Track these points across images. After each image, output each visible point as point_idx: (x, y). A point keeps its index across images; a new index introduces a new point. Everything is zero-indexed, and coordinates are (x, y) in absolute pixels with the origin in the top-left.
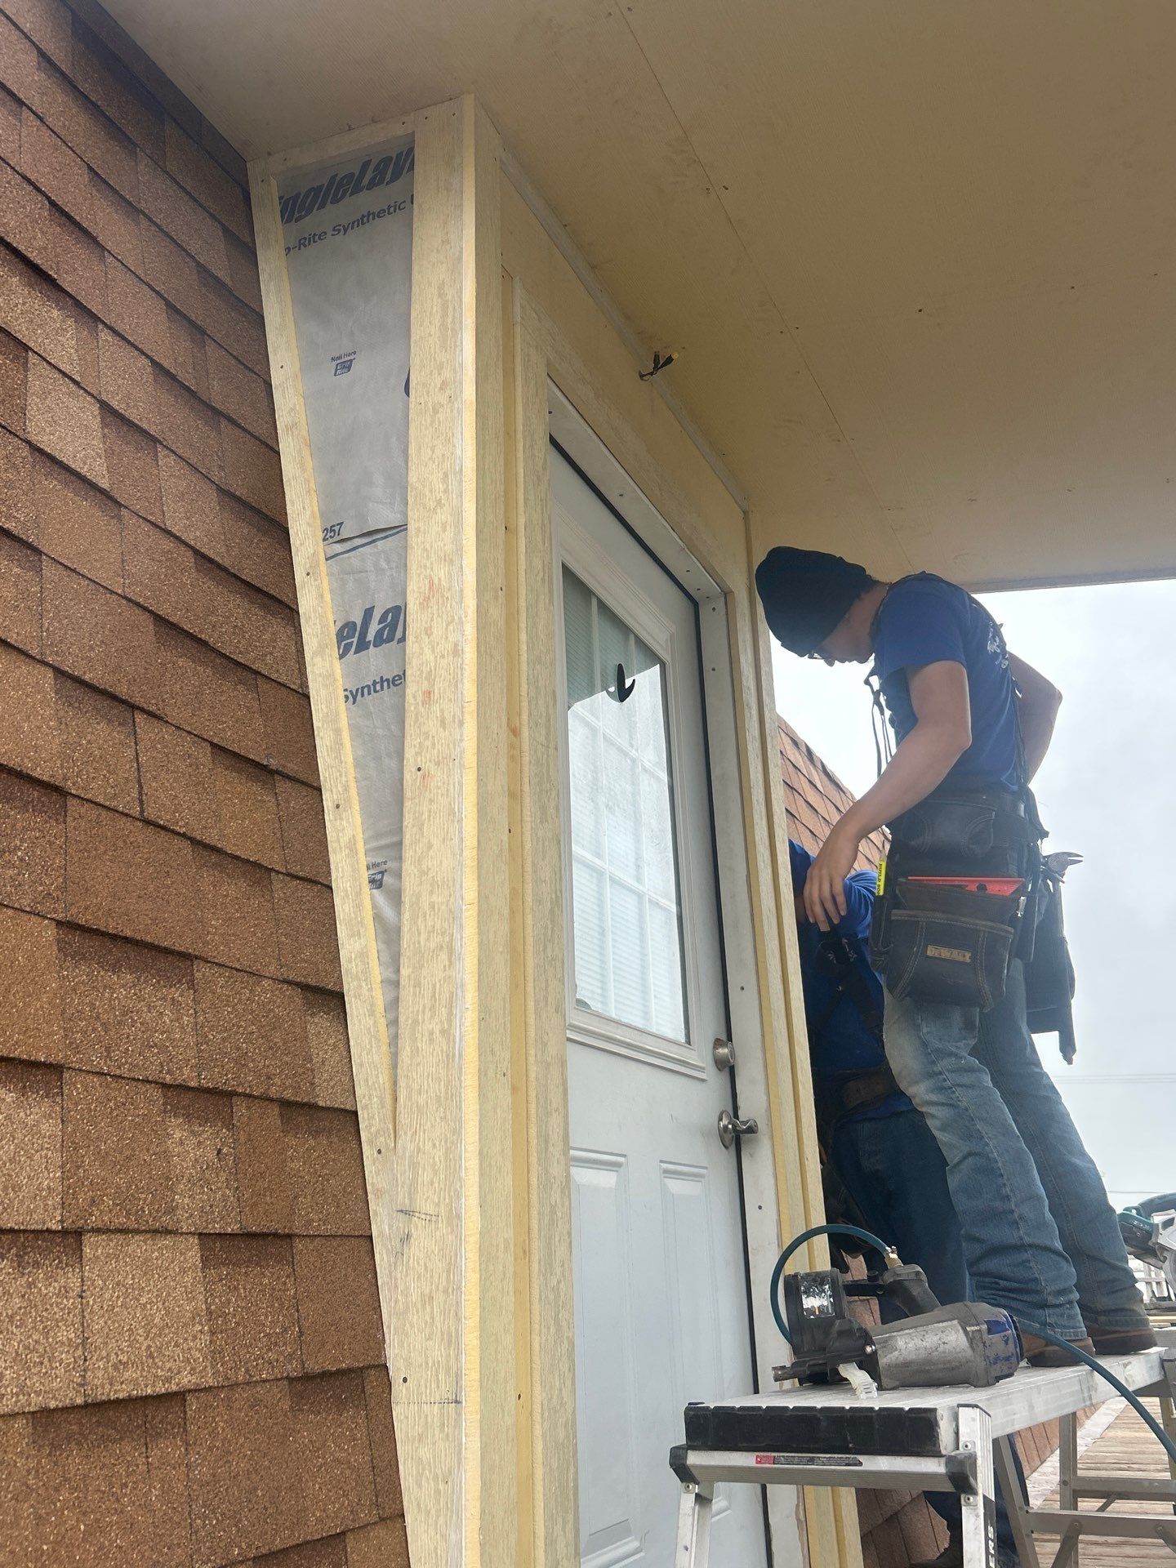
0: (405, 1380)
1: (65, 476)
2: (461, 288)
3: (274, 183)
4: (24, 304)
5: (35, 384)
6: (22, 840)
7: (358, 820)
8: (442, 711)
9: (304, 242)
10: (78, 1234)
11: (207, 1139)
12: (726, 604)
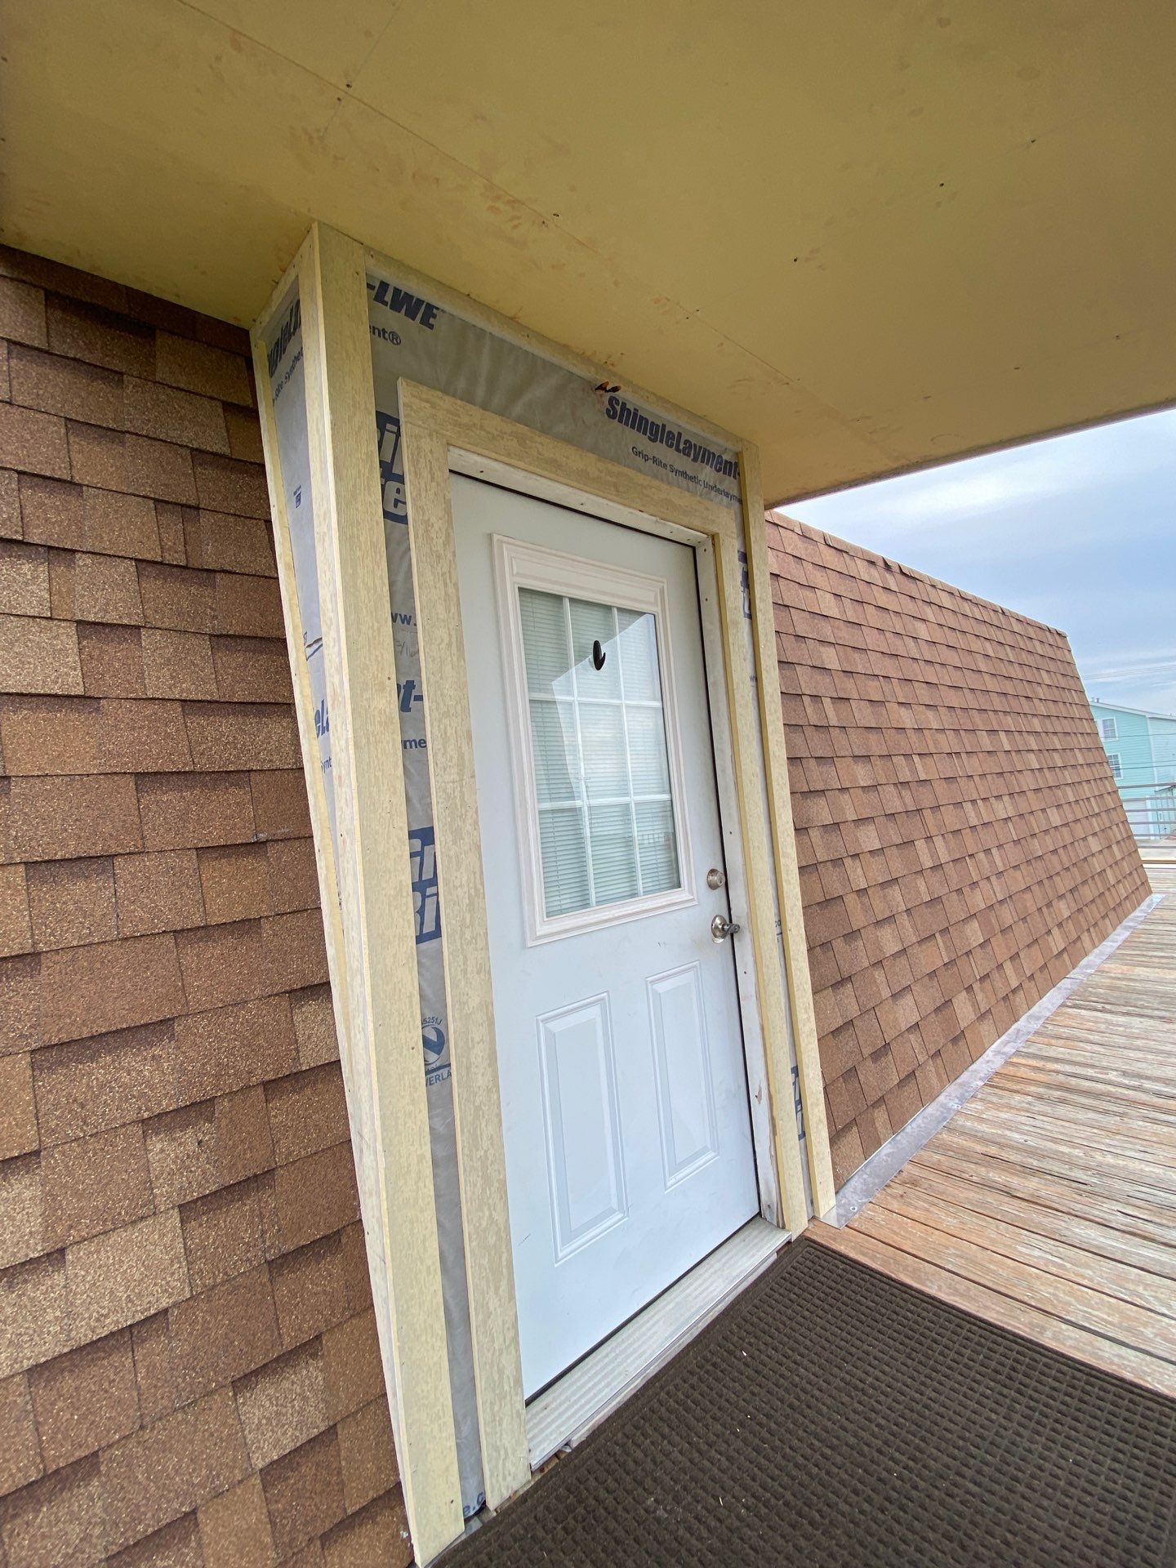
0: (368, 1233)
7: (331, 859)
8: (346, 793)
11: (189, 1138)
12: (713, 544)
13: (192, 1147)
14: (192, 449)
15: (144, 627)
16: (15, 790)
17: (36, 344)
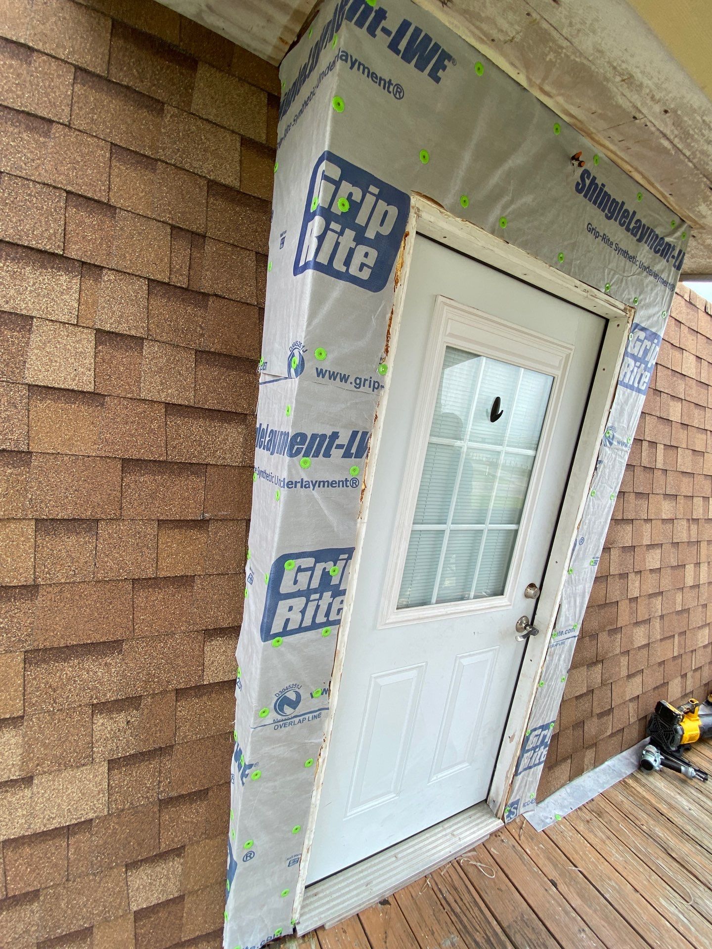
1: (58, 394)
5: (36, 341)
11: (121, 718)
16: (35, 463)
17: (98, 71)
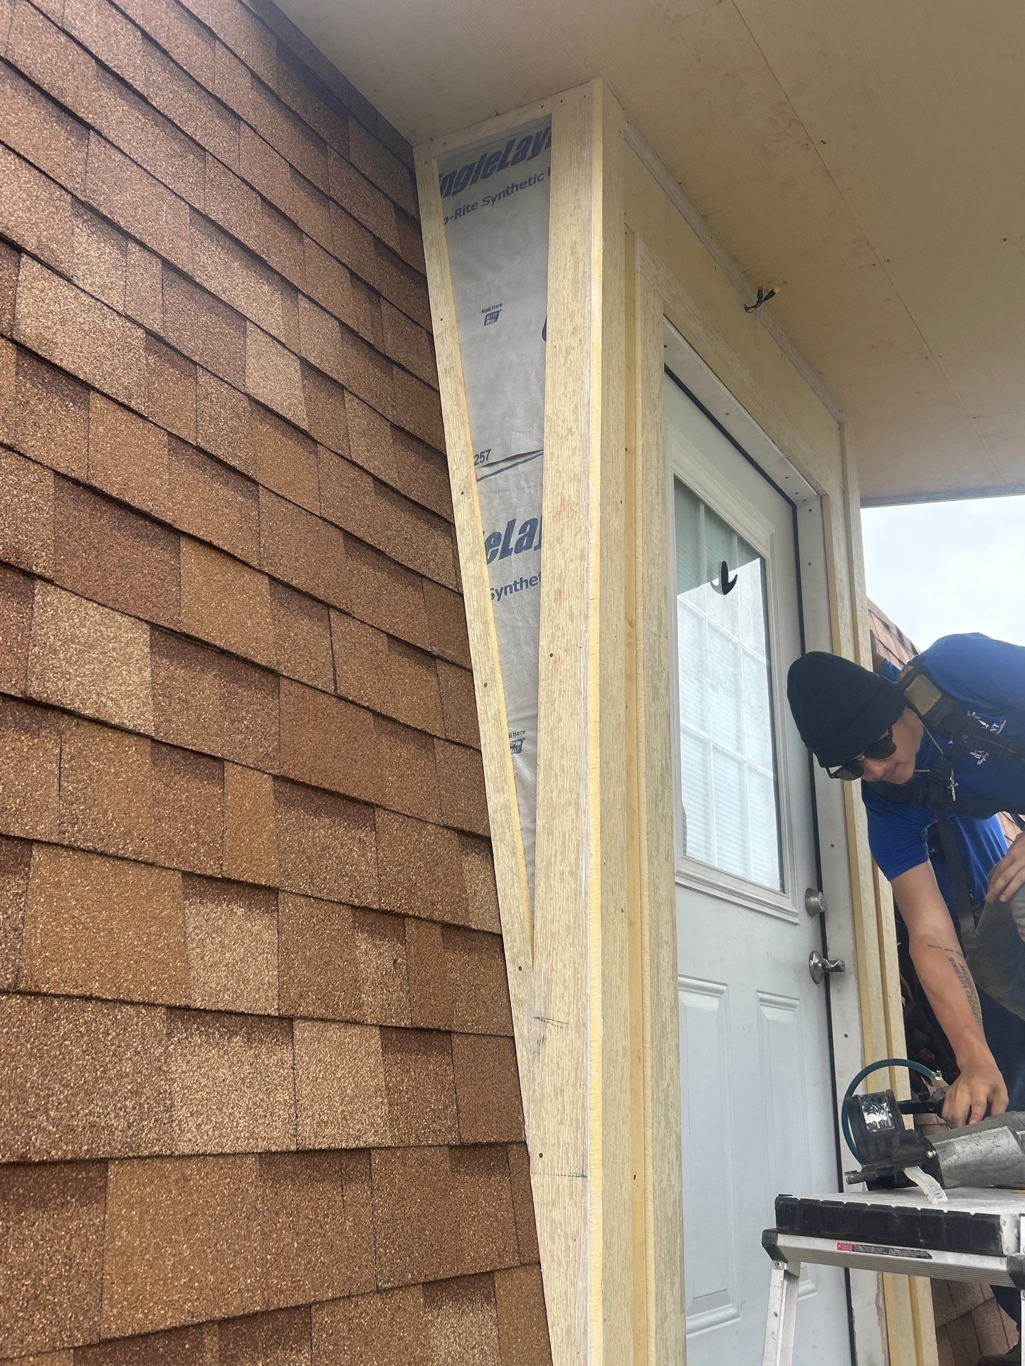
0: (541, 1155)
1: (275, 420)
2: (590, 246)
3: (435, 163)
4: (243, 283)
5: (252, 348)
6: (248, 712)
7: (502, 696)
8: (571, 607)
9: (460, 212)
10: (291, 1019)
11: (385, 951)
12: (821, 506)
13: (389, 964)
14: (375, 237)
15: (347, 390)
17: (270, 85)
